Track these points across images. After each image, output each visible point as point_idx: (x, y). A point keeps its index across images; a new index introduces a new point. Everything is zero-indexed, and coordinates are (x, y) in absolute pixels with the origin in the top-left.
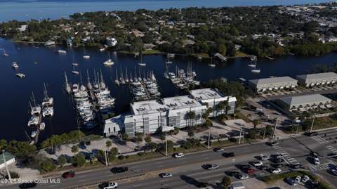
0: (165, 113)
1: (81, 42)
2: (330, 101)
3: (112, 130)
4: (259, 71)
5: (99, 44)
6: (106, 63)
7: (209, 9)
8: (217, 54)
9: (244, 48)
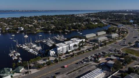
0: (68, 46)
1: (5, 30)
2: (107, 38)
3: (53, 54)
4: (82, 34)
5: (15, 30)
6: (25, 36)
7: (51, 16)
8: (66, 30)
9: (73, 28)
